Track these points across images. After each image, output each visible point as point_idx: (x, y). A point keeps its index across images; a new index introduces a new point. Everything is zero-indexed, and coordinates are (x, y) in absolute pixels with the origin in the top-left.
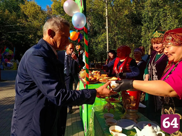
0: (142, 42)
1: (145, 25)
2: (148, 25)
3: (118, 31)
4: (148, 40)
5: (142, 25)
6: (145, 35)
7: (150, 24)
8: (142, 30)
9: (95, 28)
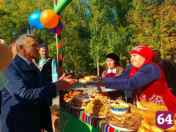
0: (91, 54)
1: (93, 38)
2: (96, 38)
3: (68, 42)
4: (97, 53)
5: (91, 38)
6: (93, 47)
7: (98, 38)
8: (91, 43)
9: (42, 37)
